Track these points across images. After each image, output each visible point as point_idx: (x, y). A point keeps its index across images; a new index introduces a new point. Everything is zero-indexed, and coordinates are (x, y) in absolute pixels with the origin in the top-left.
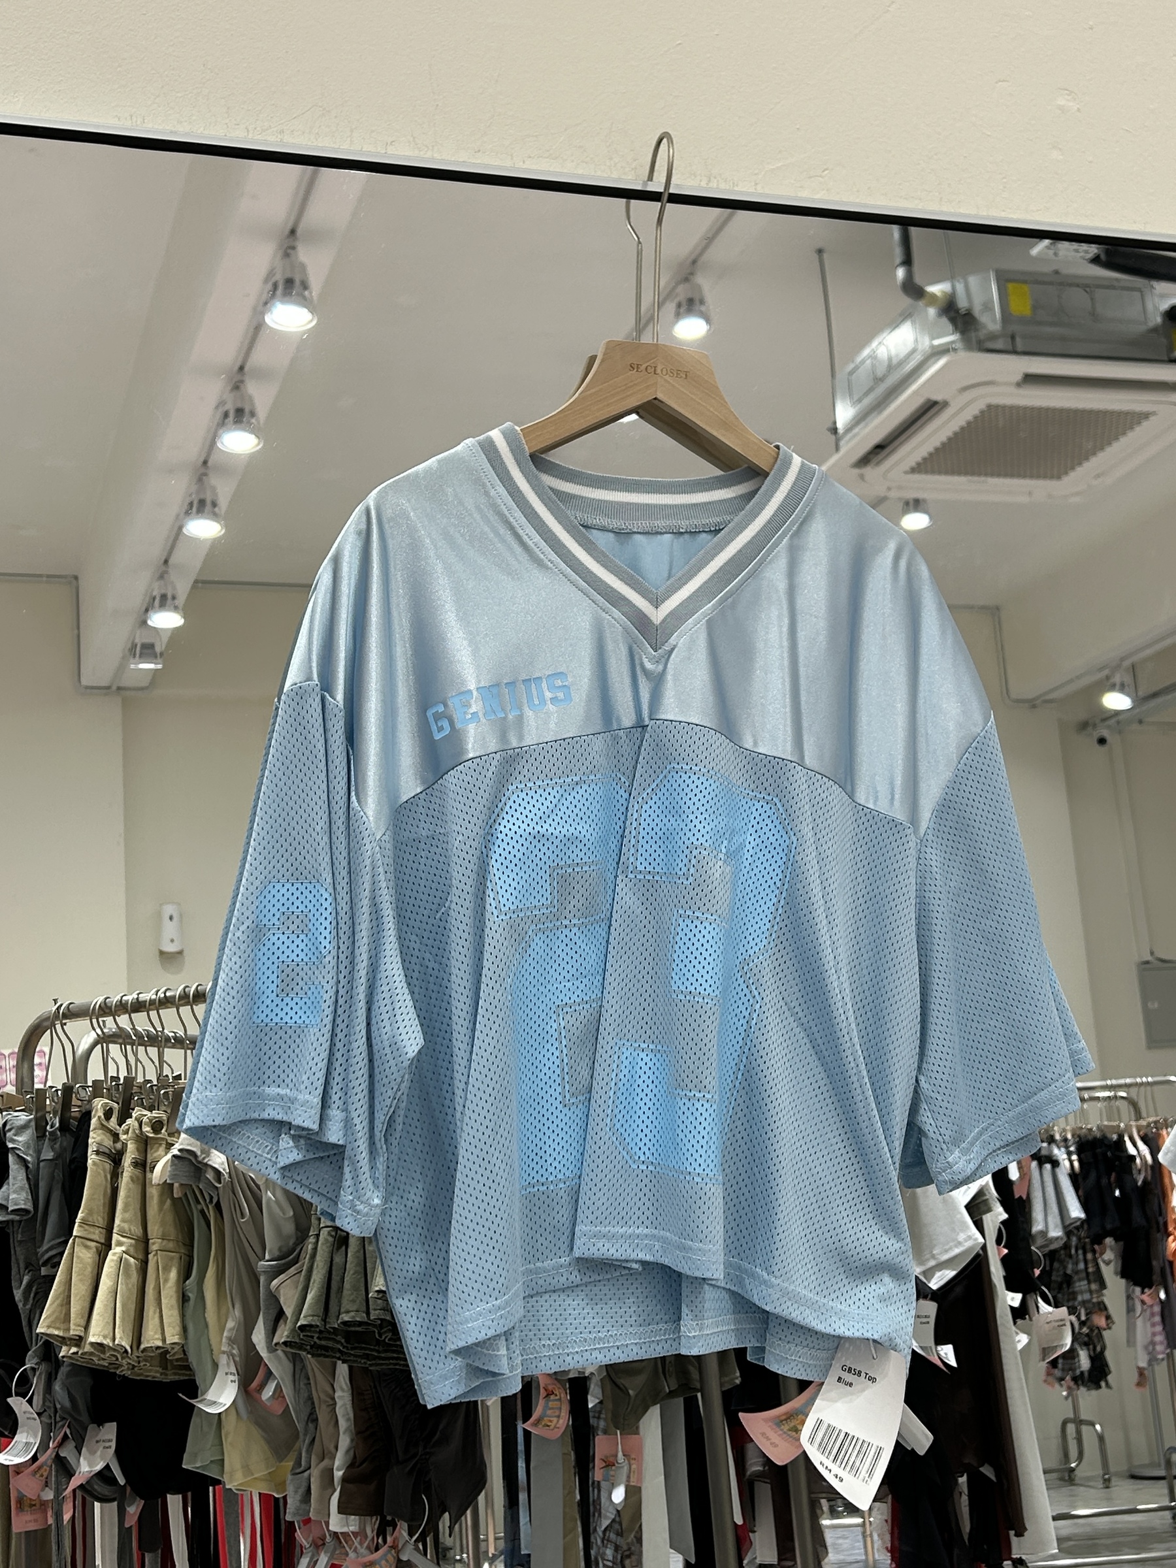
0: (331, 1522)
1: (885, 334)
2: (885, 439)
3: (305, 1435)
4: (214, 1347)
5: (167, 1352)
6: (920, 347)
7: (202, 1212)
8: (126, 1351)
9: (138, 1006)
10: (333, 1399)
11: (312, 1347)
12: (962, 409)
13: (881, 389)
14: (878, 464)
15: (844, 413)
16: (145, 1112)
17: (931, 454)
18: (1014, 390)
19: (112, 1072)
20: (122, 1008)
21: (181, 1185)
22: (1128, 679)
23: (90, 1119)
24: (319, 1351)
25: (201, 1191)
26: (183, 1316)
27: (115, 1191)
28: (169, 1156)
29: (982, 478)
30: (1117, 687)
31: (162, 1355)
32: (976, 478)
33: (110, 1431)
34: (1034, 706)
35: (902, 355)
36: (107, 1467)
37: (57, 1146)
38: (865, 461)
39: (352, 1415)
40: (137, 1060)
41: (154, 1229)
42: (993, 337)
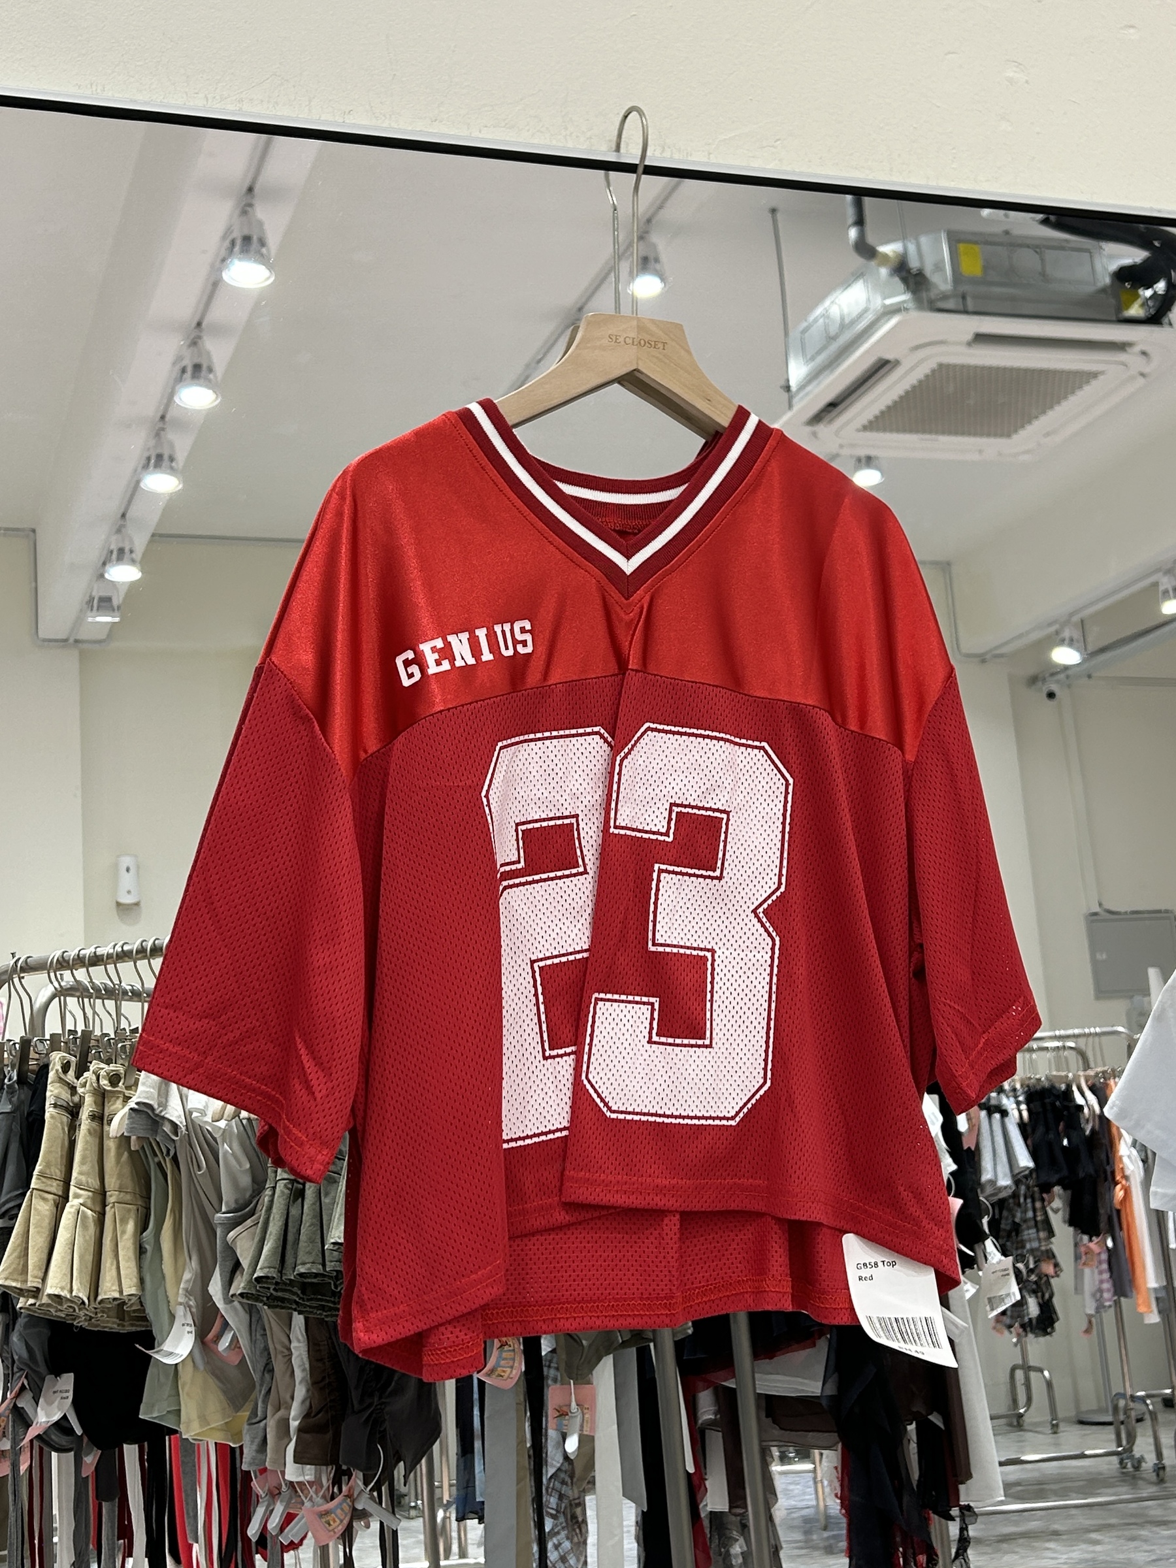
0: (287, 1471)
1: (838, 292)
2: (838, 397)
3: (261, 1385)
4: (171, 1298)
5: (124, 1303)
6: (872, 307)
7: (159, 1165)
8: (83, 1303)
9: (96, 960)
10: (289, 1349)
11: (268, 1298)
12: (912, 369)
13: (834, 347)
14: (831, 421)
15: (797, 371)
16: (102, 1065)
17: (882, 413)
18: (965, 349)
19: (70, 1026)
20: (80, 962)
21: (138, 1138)
22: (1077, 635)
23: (47, 1073)
24: (275, 1302)
25: (158, 1143)
26: (140, 1268)
27: (72, 1144)
28: (126, 1109)
29: (934, 436)
30: (1067, 642)
31: (120, 1305)
32: (927, 436)
33: (67, 1381)
34: (984, 661)
35: (854, 315)
36: (65, 1417)
37: (15, 1099)
38: (817, 418)
39: (307, 1366)
40: (95, 1013)
41: (111, 1182)
42: (945, 297)
